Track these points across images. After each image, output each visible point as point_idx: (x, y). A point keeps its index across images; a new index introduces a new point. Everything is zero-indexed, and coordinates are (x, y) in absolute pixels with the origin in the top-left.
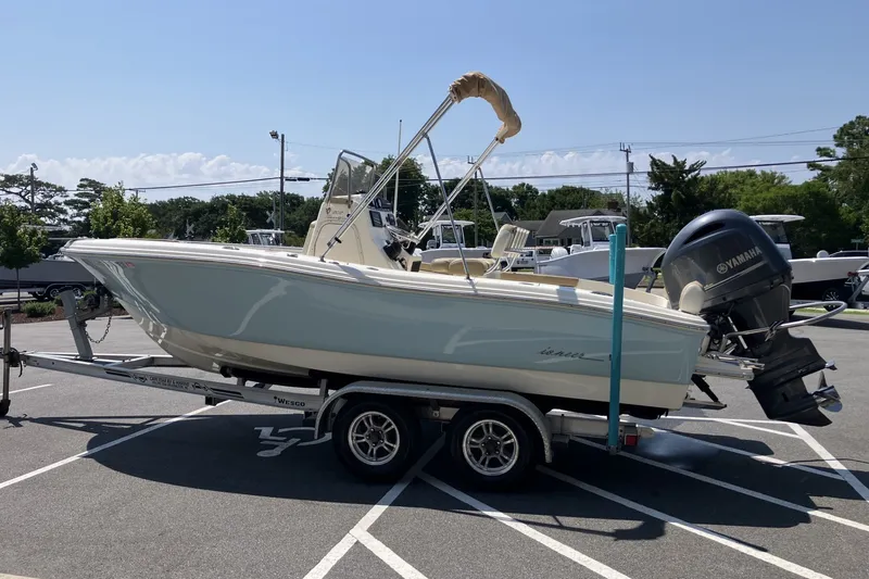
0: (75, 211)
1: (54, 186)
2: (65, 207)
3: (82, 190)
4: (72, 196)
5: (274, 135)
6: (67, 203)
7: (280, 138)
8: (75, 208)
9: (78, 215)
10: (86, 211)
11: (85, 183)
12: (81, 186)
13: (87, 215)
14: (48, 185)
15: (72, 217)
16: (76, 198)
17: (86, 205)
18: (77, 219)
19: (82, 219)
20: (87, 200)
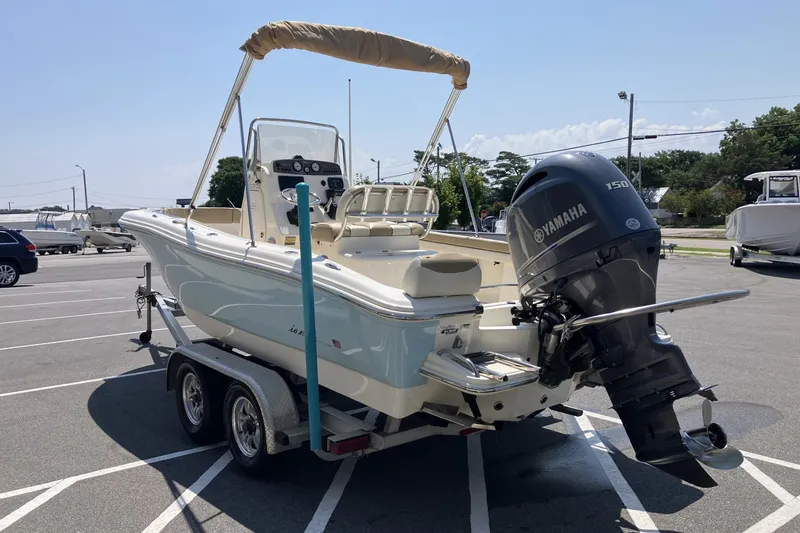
0: (495, 180)
1: (479, 160)
2: (488, 177)
3: (500, 162)
4: (492, 166)
5: (623, 96)
6: (488, 173)
7: (629, 98)
8: (495, 177)
9: (497, 183)
10: (503, 179)
11: (503, 155)
12: (500, 158)
13: (503, 182)
14: (475, 159)
15: (492, 185)
16: (495, 169)
17: (503, 174)
18: (495, 186)
19: (499, 186)
20: (503, 169)
